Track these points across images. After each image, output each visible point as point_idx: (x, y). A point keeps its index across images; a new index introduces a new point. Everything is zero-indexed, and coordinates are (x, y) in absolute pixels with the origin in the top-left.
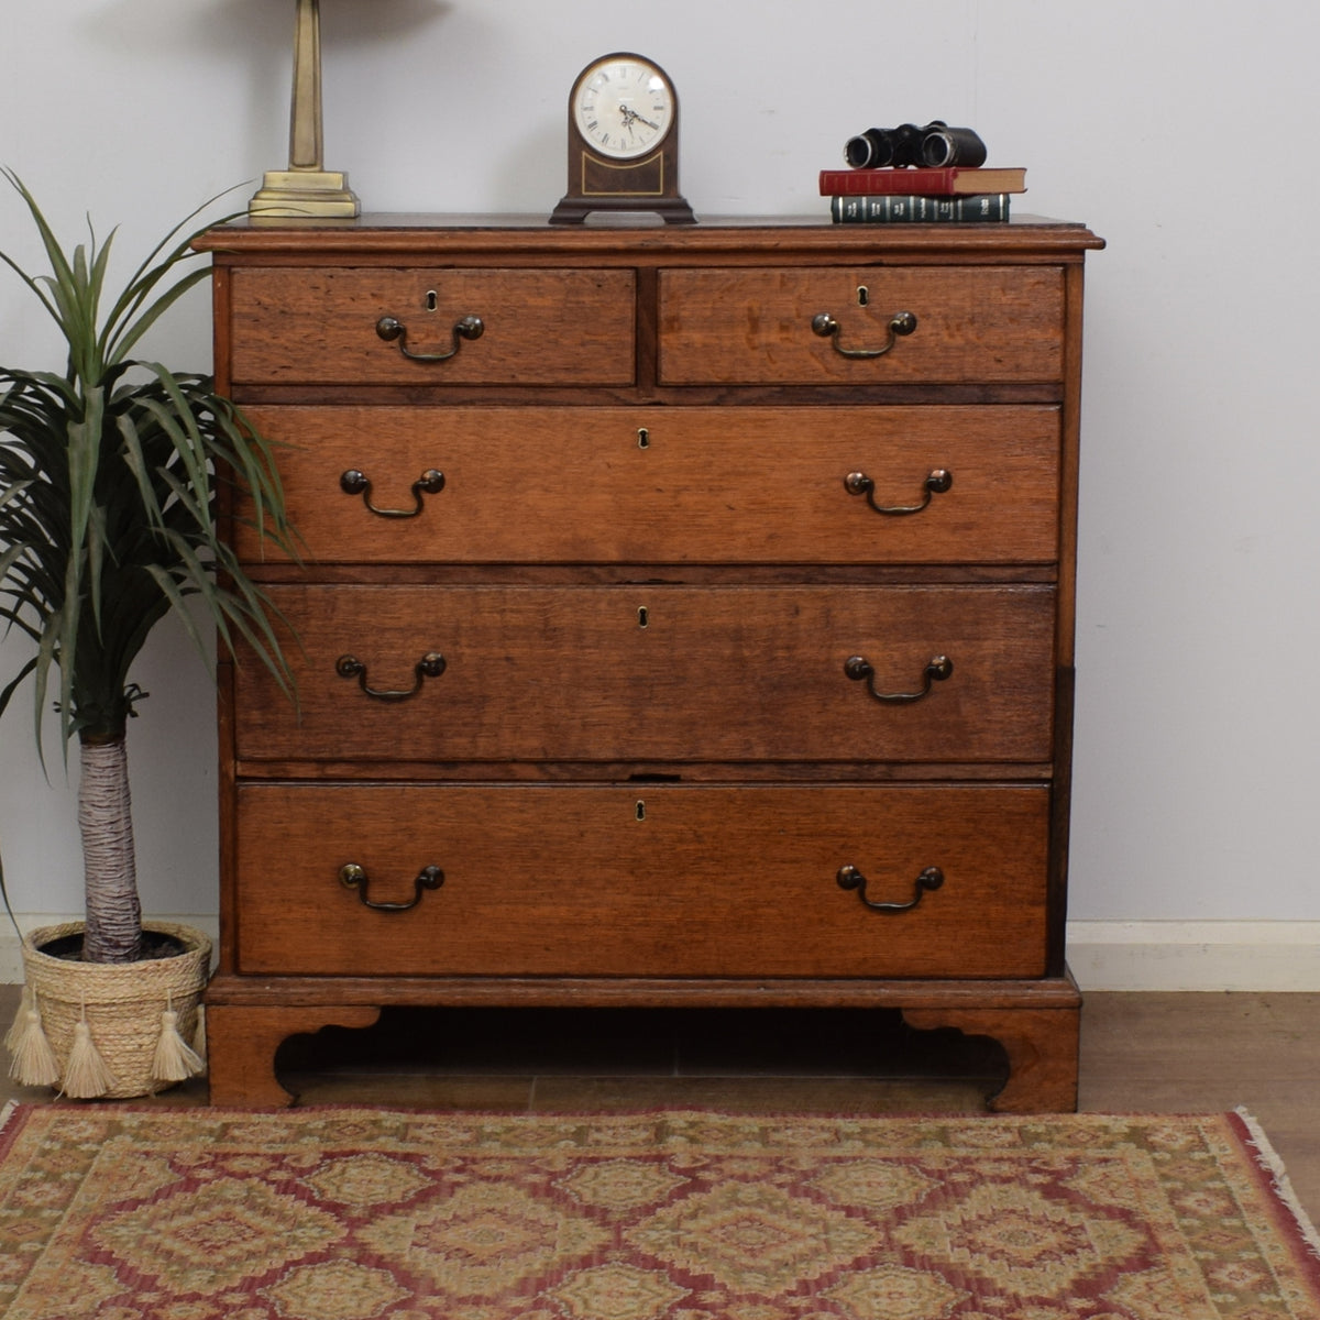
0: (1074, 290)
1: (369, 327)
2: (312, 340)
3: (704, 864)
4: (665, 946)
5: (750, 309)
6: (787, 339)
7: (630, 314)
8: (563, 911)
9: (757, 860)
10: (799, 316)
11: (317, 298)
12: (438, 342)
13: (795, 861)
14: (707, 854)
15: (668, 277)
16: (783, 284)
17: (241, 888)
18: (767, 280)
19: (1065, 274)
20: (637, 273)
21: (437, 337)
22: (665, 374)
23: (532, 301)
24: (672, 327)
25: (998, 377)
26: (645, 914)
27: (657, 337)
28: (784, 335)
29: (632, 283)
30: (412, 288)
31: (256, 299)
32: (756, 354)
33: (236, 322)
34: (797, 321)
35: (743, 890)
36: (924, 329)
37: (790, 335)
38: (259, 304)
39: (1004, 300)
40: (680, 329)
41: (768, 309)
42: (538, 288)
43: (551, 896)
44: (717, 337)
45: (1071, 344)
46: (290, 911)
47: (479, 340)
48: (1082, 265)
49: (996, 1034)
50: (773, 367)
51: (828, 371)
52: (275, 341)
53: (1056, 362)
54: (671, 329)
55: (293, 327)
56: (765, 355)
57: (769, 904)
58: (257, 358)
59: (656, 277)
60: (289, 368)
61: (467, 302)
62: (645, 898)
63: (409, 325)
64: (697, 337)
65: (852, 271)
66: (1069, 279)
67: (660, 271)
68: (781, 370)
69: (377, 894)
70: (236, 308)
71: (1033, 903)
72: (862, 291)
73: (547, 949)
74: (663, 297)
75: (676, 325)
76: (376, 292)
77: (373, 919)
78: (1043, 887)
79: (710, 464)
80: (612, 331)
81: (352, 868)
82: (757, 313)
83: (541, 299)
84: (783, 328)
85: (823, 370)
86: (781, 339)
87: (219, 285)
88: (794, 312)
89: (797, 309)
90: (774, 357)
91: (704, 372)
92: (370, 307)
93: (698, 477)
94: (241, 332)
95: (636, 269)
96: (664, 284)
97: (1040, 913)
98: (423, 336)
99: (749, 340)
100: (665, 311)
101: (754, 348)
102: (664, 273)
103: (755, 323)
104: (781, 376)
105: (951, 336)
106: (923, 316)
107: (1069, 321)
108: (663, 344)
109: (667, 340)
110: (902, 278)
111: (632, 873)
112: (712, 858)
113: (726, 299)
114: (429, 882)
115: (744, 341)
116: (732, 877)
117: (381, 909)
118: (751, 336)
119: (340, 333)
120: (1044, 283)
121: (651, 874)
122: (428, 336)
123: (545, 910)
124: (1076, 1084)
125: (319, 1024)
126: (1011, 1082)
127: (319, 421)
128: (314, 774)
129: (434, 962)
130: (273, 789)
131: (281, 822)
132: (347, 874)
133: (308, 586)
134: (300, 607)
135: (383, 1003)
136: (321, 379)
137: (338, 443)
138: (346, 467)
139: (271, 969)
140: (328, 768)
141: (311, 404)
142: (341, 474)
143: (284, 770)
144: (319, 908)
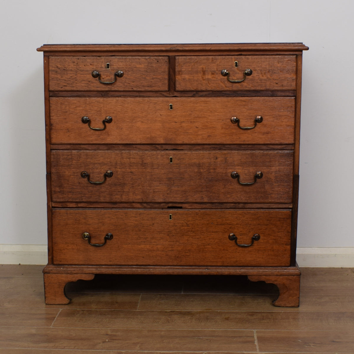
0: (299, 63)
1: (89, 74)
2: (73, 77)
3: (189, 233)
4: (178, 257)
5: (203, 68)
6: (214, 77)
7: (167, 70)
8: (148, 247)
9: (205, 232)
10: (217, 70)
11: (74, 65)
12: (110, 78)
13: (217, 232)
14: (190, 230)
15: (178, 59)
16: (212, 61)
17: (54, 239)
18: (208, 59)
19: (297, 57)
20: (169, 58)
21: (109, 77)
22: (177, 88)
23: (138, 66)
24: (180, 74)
25: (276, 88)
26: (172, 248)
27: (175, 77)
28: (213, 76)
29: (167, 60)
30: (102, 62)
31: (56, 66)
32: (204, 81)
33: (50, 72)
34: (217, 72)
35: (201, 240)
36: (255, 74)
37: (215, 76)
38: (57, 67)
39: (278, 65)
40: (182, 74)
41: (208, 68)
42: (140, 62)
43: (144, 242)
44: (193, 77)
45: (299, 78)
46: (68, 246)
47: (122, 78)
48: (302, 55)
49: (275, 283)
50: (210, 86)
51: (226, 87)
52: (62, 78)
53: (294, 84)
54: (179, 74)
55: (67, 74)
56: (207, 82)
57: (208, 245)
58: (57, 83)
59: (175, 58)
60: (66, 86)
61: (119, 66)
62: (172, 243)
63: (101, 73)
64: (187, 77)
65: (233, 57)
66: (298, 59)
67: (176, 57)
68: (212, 86)
69: (93, 241)
70: (50, 68)
71: (286, 244)
72: (236, 63)
73: (143, 258)
74: (177, 65)
75: (181, 73)
76: (91, 63)
77: (92, 248)
78: (289, 240)
79: (191, 114)
80: (162, 75)
81: (86, 234)
82: (205, 69)
83: (140, 66)
84: (213, 74)
85: (224, 86)
86: (212, 77)
87: (45, 62)
88: (216, 69)
89: (217, 68)
90: (210, 83)
91: (189, 87)
92: (90, 68)
93: (187, 118)
94: (52, 75)
95: (169, 56)
96: (177, 61)
97: (289, 247)
98: (105, 76)
99: (202, 78)
100: (177, 69)
101: (204, 80)
102: (177, 57)
103: (204, 72)
104: (212, 88)
105: (263, 76)
106: (254, 70)
107: (298, 72)
108: (177, 79)
109: (178, 78)
110: (248, 59)
111: (168, 235)
112: (192, 231)
113: (196, 65)
114: (108, 238)
115: (201, 78)
116: (197, 237)
117: (94, 246)
118: (203, 76)
119: (81, 76)
120: (290, 60)
121: (174, 236)
122: (107, 76)
123: (143, 246)
124: (299, 298)
125: (77, 279)
126: (280, 297)
127: (75, 102)
128: (75, 206)
129: (110, 261)
130: (63, 210)
131: (65, 220)
132: (84, 235)
133: (72, 151)
134: (70, 157)
135: (95, 273)
136: (76, 89)
137: (81, 108)
138: (83, 116)
139: (63, 263)
140: (79, 204)
141: (73, 97)
142: (81, 118)
143: (66, 205)
144: (77, 245)
